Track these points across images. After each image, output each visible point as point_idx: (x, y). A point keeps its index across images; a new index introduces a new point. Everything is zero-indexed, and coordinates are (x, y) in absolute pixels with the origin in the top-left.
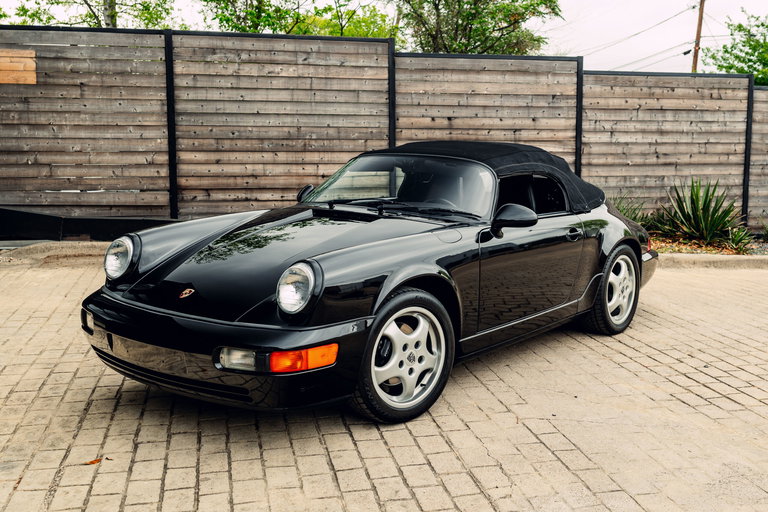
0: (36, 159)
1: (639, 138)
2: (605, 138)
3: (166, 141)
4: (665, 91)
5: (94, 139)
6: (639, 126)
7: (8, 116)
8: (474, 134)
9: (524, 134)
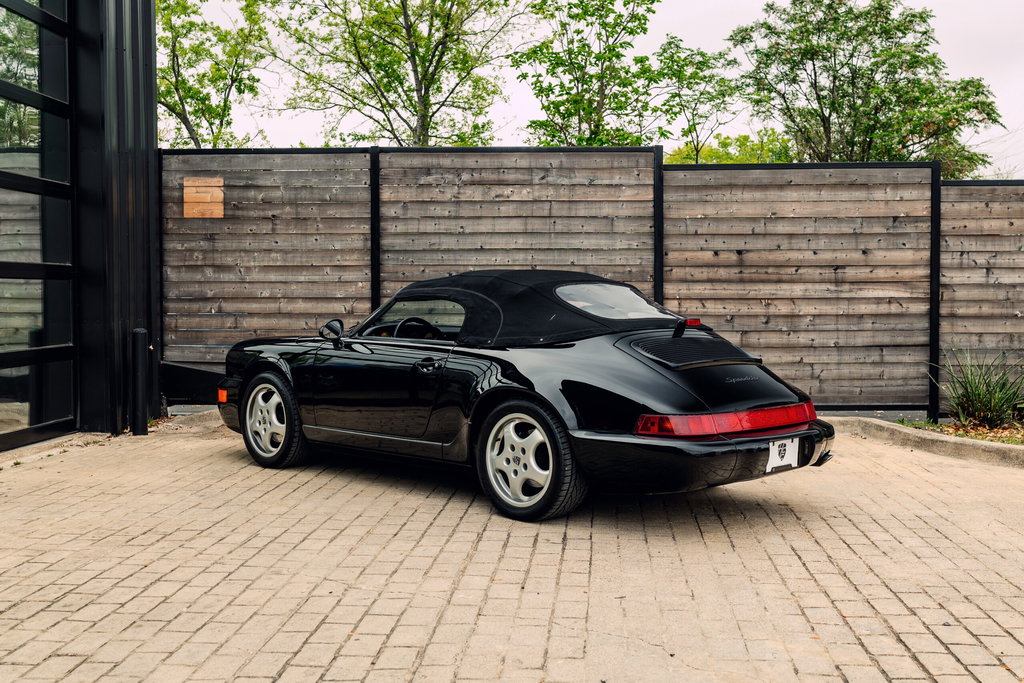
0: (220, 308)
2: (978, 277)
3: (368, 285)
5: (285, 283)
7: (191, 256)
8: (775, 273)
9: (850, 273)
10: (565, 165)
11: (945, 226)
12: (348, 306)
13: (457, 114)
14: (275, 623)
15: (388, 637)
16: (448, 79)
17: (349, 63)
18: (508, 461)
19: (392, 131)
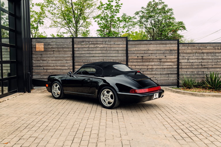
0: (43, 68)
1: (196, 61)
2: (186, 61)
3: (72, 63)
4: (204, 48)
5: (56, 63)
6: (196, 57)
7: (38, 58)
8: (149, 60)
9: (163, 60)
10: (109, 40)
11: (180, 51)
12: (68, 67)
13: (83, 28)
14: (69, 130)
15: (91, 132)
16: (81, 22)
17: (62, 19)
18: (105, 98)
19: (70, 32)
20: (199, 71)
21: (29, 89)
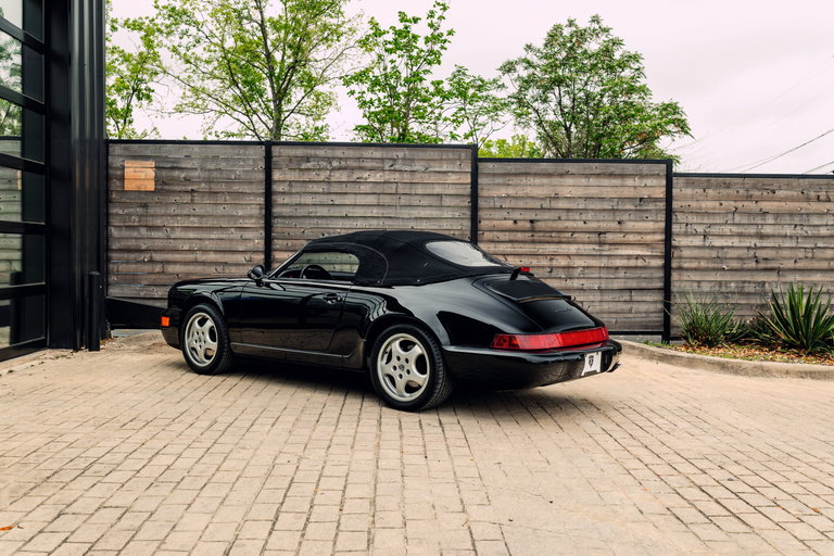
0: (151, 257)
1: (736, 242)
2: (698, 241)
3: (263, 242)
4: (765, 193)
5: (201, 239)
6: (735, 229)
7: (130, 218)
8: (556, 235)
9: (609, 237)
10: (408, 157)
11: (675, 205)
12: (247, 257)
13: (302, 119)
14: (257, 483)
15: (344, 491)
16: (297, 93)
17: (223, 80)
18: (395, 368)
19: (254, 131)
20: (744, 282)
21: (94, 336)
